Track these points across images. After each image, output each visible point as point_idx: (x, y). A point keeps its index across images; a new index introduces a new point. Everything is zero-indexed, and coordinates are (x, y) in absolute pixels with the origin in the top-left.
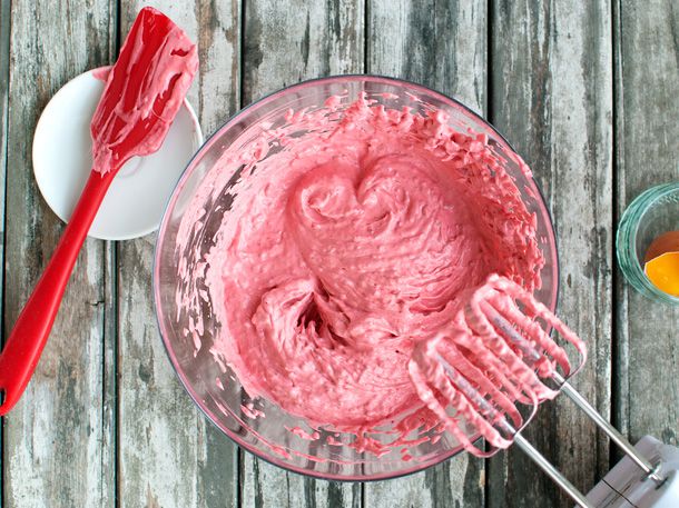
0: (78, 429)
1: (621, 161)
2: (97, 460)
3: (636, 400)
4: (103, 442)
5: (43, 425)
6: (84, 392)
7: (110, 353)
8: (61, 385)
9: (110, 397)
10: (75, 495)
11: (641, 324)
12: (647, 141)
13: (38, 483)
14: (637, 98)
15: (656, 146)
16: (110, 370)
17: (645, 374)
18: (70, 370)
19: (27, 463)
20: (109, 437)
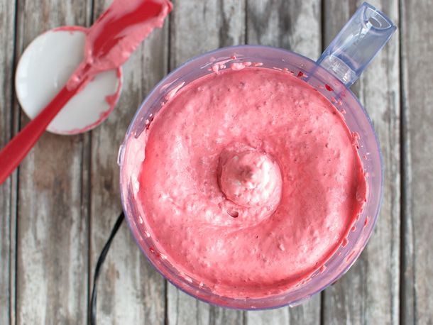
0: (65, 221)
1: (404, 54)
2: (77, 241)
3: (416, 202)
4: (80, 229)
5: (43, 218)
6: (69, 197)
7: (86, 173)
8: (54, 193)
9: (85, 200)
10: (62, 263)
11: (418, 154)
12: (420, 41)
13: (39, 256)
14: (413, 15)
15: (425, 45)
16: (85, 183)
17: (422, 186)
18: (60, 183)
19: (32, 243)
20: (84, 226)
